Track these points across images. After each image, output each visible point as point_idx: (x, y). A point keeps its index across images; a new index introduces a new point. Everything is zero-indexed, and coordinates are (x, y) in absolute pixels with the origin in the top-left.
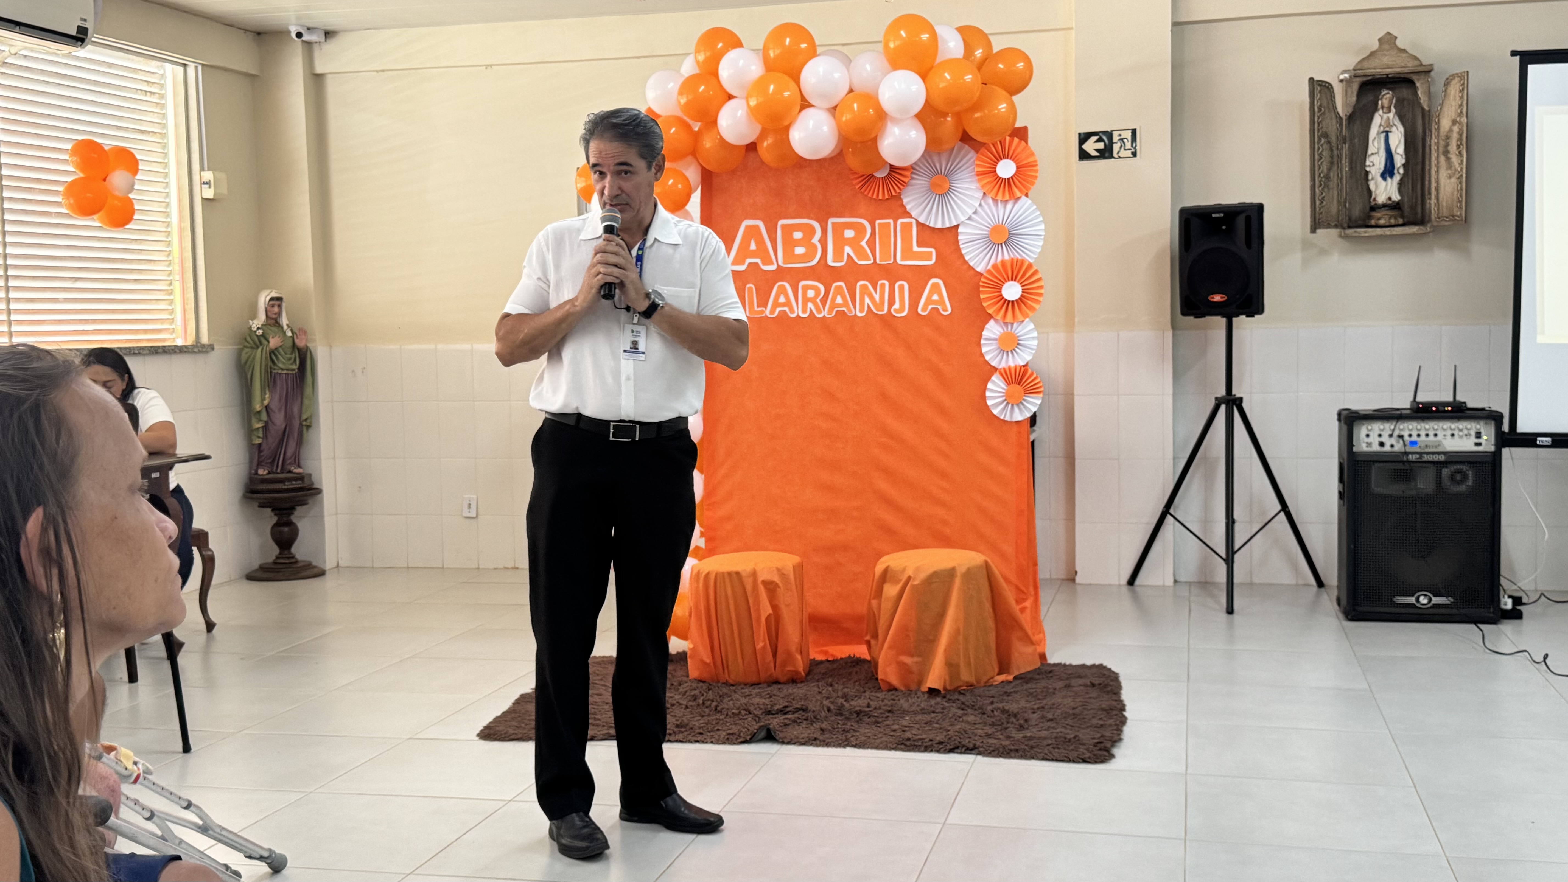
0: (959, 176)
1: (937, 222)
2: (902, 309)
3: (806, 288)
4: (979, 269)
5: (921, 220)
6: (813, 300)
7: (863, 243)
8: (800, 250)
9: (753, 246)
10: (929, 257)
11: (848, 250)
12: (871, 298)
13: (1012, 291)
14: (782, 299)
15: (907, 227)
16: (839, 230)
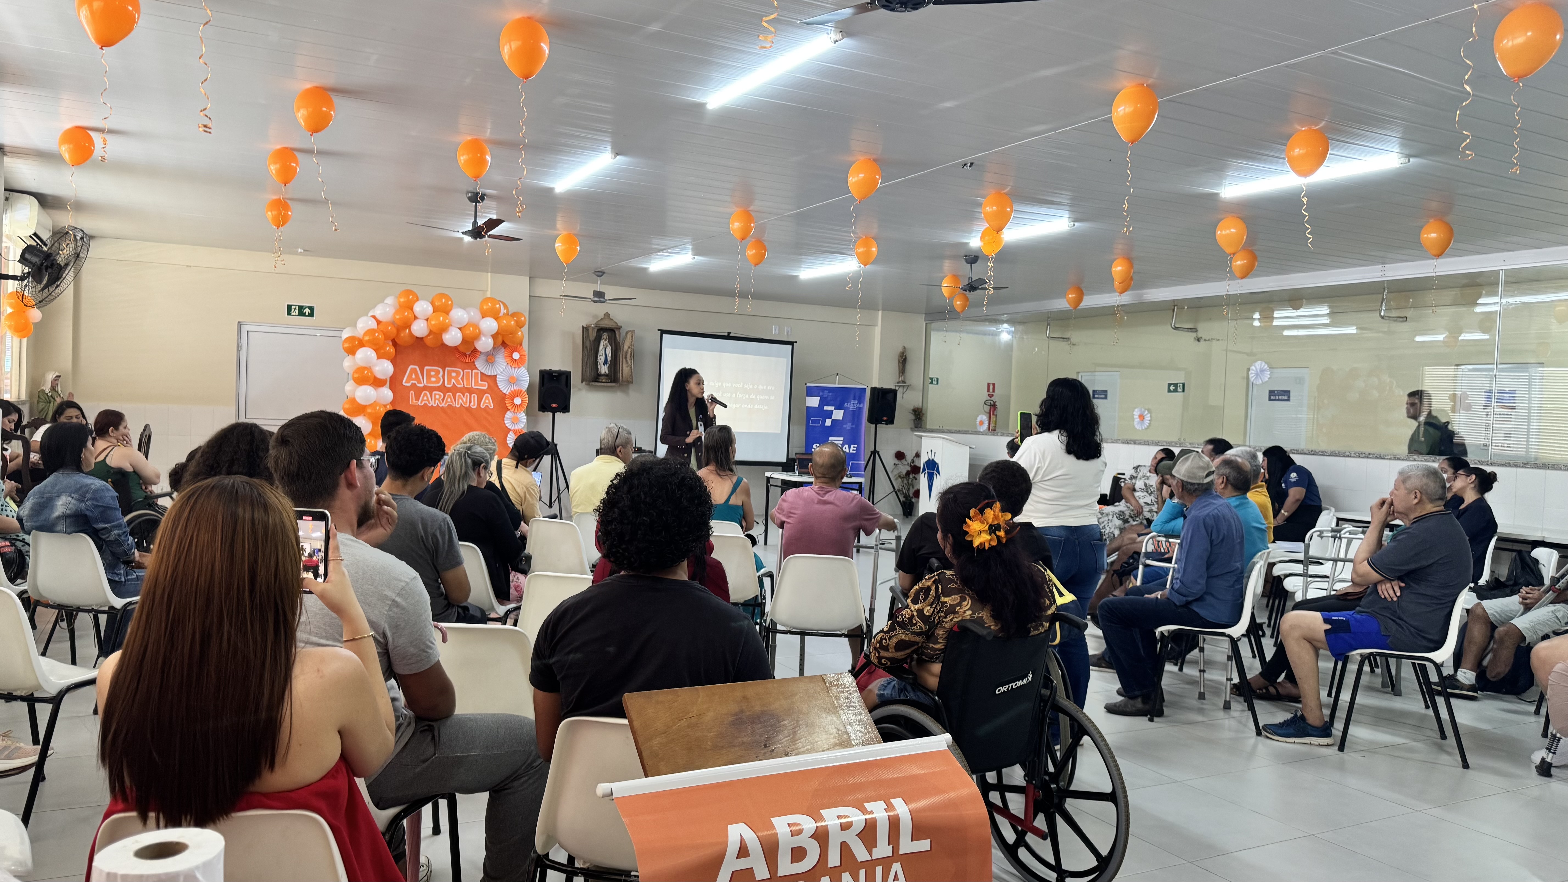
0: (497, 356)
1: (489, 373)
2: (474, 405)
3: (435, 395)
4: (504, 392)
5: (483, 371)
6: (439, 400)
7: (460, 378)
8: (433, 379)
9: (414, 376)
10: (484, 386)
11: (453, 381)
12: (462, 400)
13: (518, 401)
14: (425, 398)
15: (476, 374)
16: (450, 373)
